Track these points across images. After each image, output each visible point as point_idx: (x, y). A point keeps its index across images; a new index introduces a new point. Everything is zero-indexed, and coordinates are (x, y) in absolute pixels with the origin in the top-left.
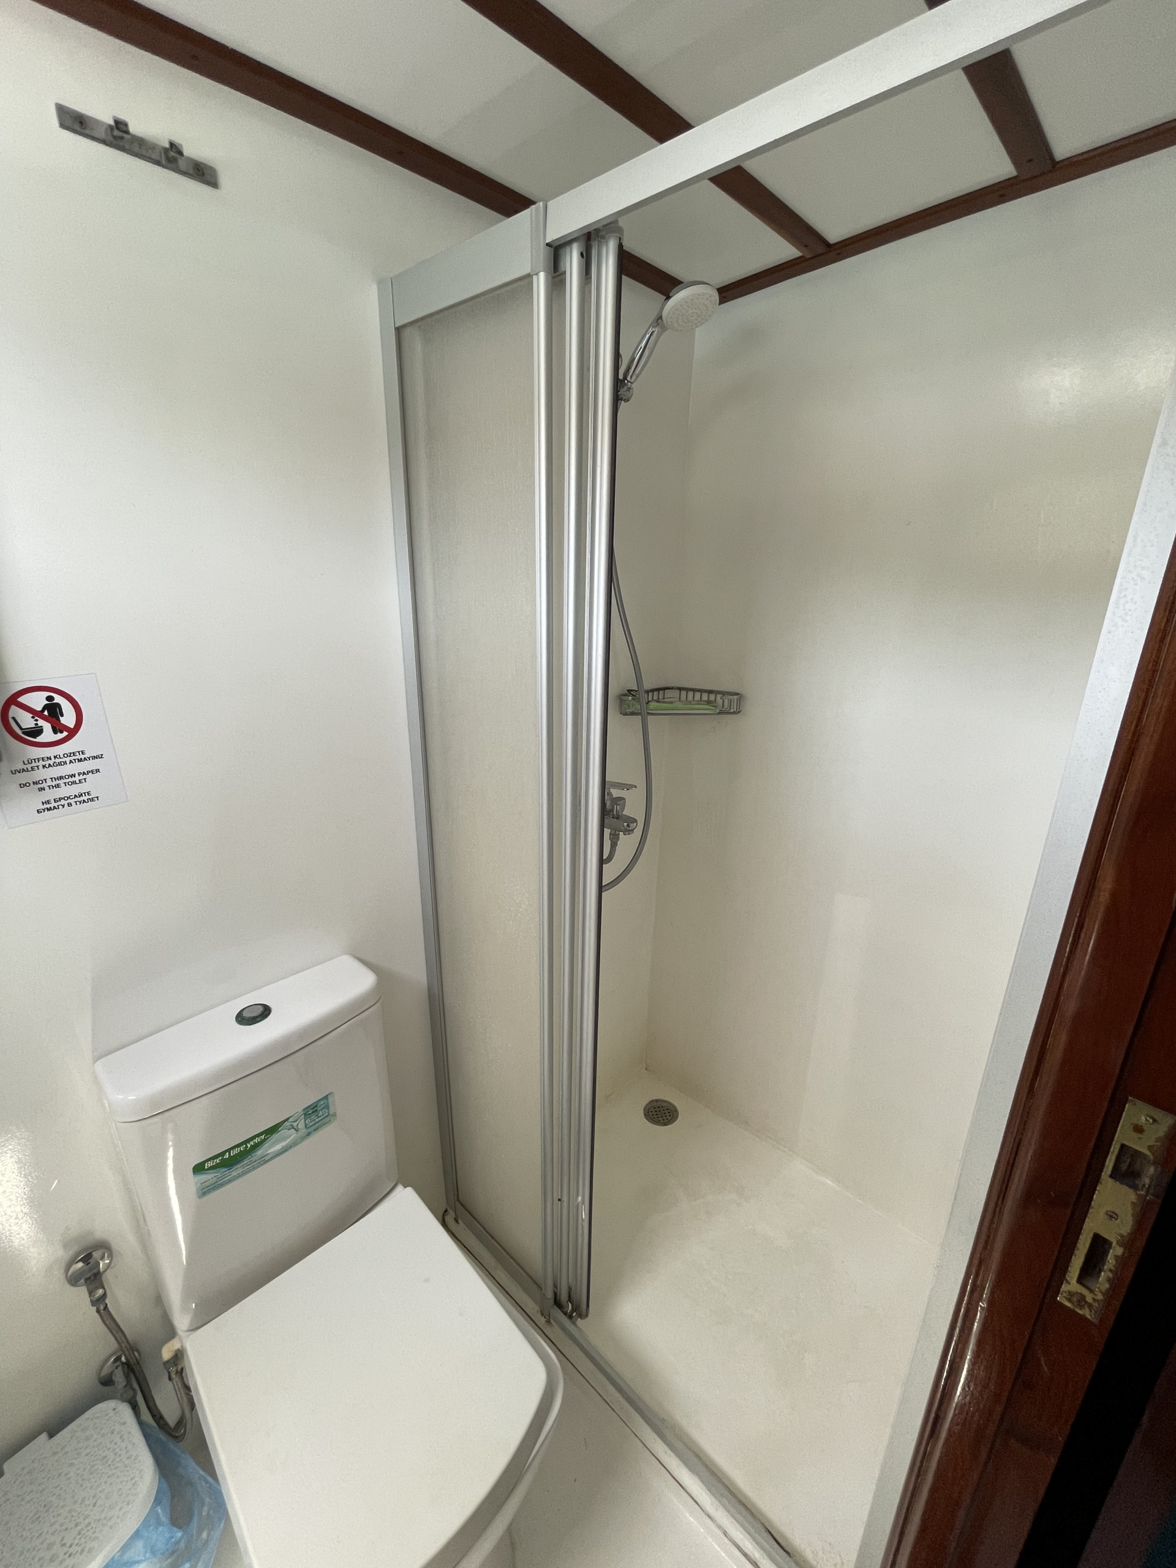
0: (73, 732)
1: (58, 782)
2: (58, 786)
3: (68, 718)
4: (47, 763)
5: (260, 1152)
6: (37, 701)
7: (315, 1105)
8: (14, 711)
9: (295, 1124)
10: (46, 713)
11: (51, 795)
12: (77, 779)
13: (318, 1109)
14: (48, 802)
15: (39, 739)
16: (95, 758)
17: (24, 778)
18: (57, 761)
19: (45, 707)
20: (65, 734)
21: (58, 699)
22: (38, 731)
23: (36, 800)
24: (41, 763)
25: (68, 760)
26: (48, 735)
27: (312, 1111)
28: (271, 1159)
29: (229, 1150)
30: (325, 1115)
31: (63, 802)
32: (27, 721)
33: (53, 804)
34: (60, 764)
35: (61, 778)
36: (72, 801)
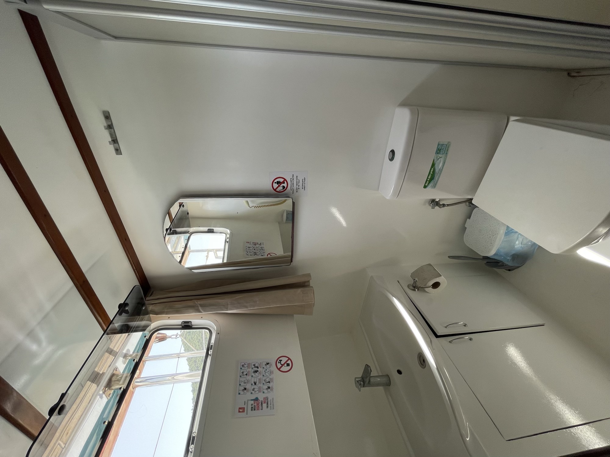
0: (285, 180)
1: (298, 185)
2: (299, 185)
3: (282, 180)
4: (292, 186)
5: (437, 170)
6: (275, 186)
7: (438, 149)
8: (277, 190)
9: (438, 158)
10: (279, 184)
11: (301, 187)
12: (298, 181)
13: (440, 148)
14: (303, 188)
15: (286, 187)
16: (293, 176)
17: (295, 191)
18: (292, 184)
19: (277, 184)
20: (285, 181)
21: (276, 181)
22: (284, 187)
23: (301, 190)
24: (292, 187)
25: (292, 182)
26: (285, 185)
27: (439, 151)
28: (443, 168)
29: (427, 178)
30: (445, 147)
31: (303, 185)
32: (281, 188)
33: (304, 187)
34: (293, 184)
35: (297, 184)
36: (304, 183)
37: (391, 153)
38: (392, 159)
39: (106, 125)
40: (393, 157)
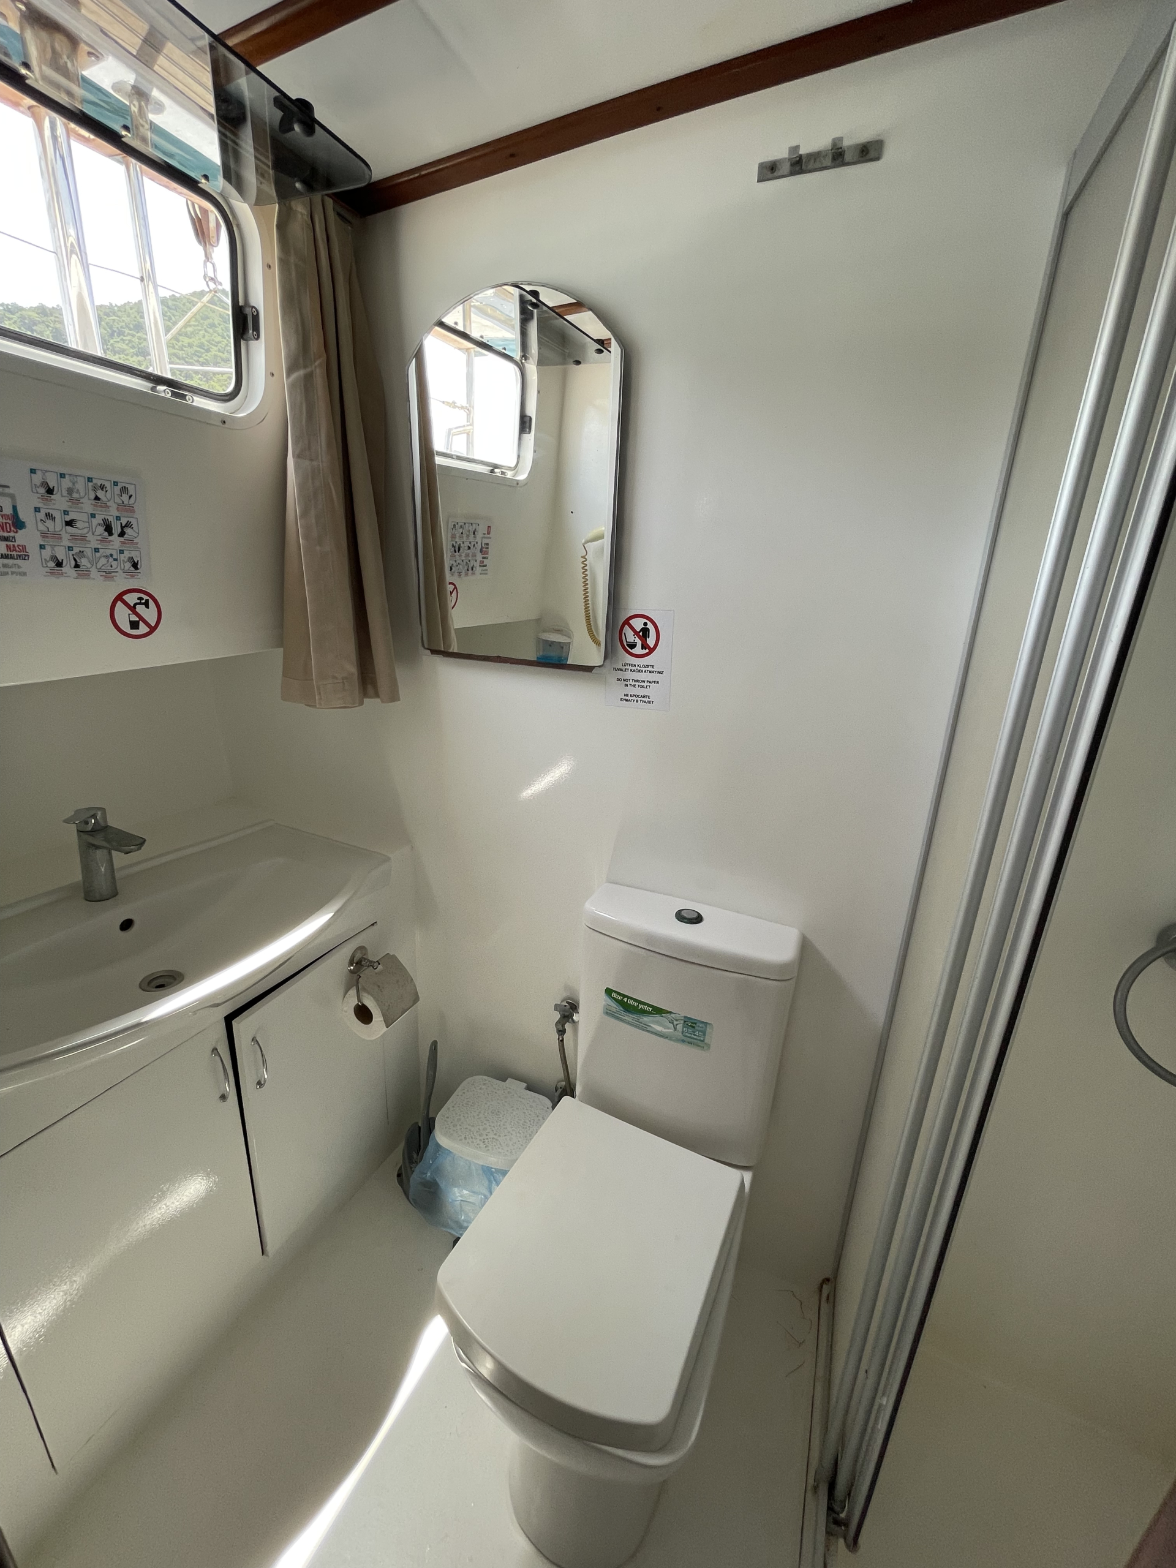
0: (652, 650)
1: (635, 683)
2: (634, 686)
4: (633, 668)
5: (645, 1019)
6: (638, 624)
7: (696, 1022)
8: (627, 628)
9: (675, 1023)
10: (641, 634)
11: (631, 691)
12: (645, 684)
13: (697, 1028)
14: (627, 695)
15: (633, 651)
16: (659, 672)
17: (620, 674)
18: (639, 668)
19: (642, 630)
20: (647, 651)
21: (650, 626)
22: (633, 646)
23: (621, 691)
24: (630, 668)
25: (644, 669)
26: (638, 650)
27: (691, 1024)
29: (628, 997)
30: (699, 1038)
31: (634, 698)
32: (630, 637)
33: (629, 698)
34: (639, 671)
35: (637, 681)
36: (639, 699)
37: (695, 915)
38: (680, 916)
39: (846, 143)
40: (686, 921)
